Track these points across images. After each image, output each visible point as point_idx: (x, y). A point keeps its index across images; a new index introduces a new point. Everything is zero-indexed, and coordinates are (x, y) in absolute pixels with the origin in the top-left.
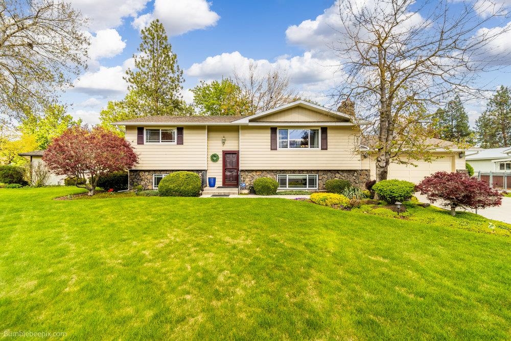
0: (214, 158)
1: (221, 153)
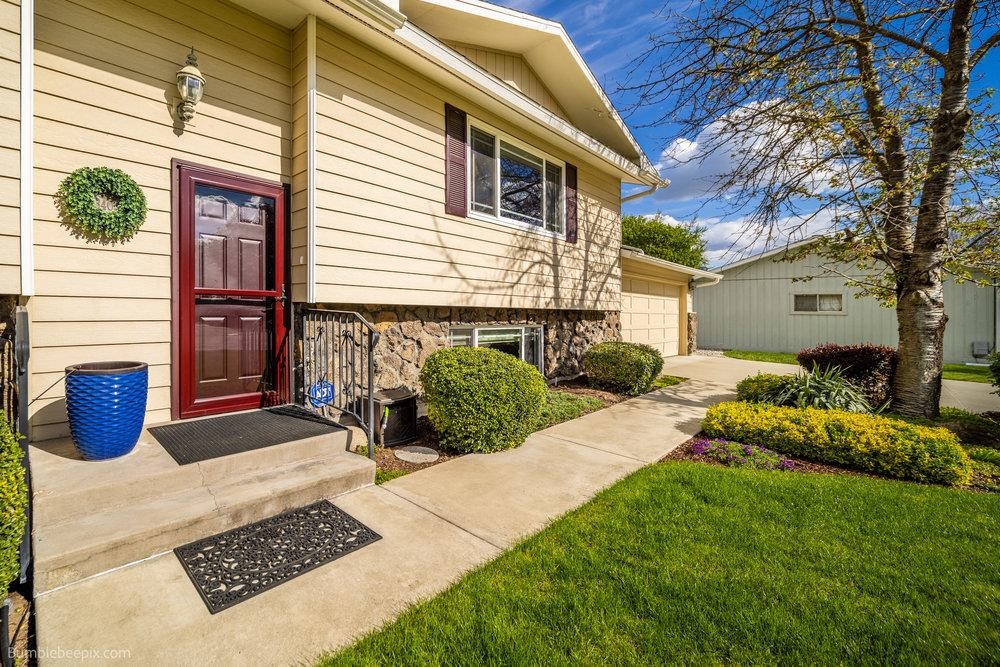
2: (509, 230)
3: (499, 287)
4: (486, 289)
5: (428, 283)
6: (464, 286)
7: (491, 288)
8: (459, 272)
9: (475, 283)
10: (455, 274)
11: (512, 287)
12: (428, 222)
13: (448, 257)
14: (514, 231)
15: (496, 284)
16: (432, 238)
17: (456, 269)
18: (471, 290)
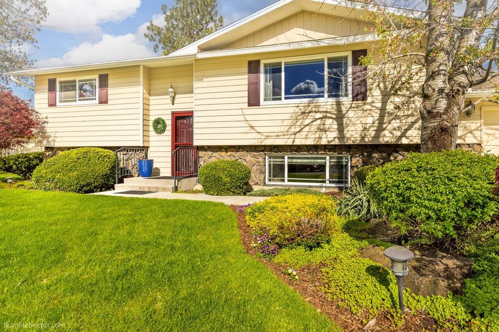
0: (159, 125)
1: (170, 117)
2: (294, 105)
3: (284, 135)
4: (274, 136)
5: (239, 136)
6: (259, 136)
7: (277, 136)
8: (256, 130)
9: (267, 134)
10: (253, 131)
11: (296, 134)
12: (239, 112)
13: (249, 125)
14: (297, 105)
15: (282, 134)
16: (242, 118)
17: (254, 129)
18: (264, 137)
